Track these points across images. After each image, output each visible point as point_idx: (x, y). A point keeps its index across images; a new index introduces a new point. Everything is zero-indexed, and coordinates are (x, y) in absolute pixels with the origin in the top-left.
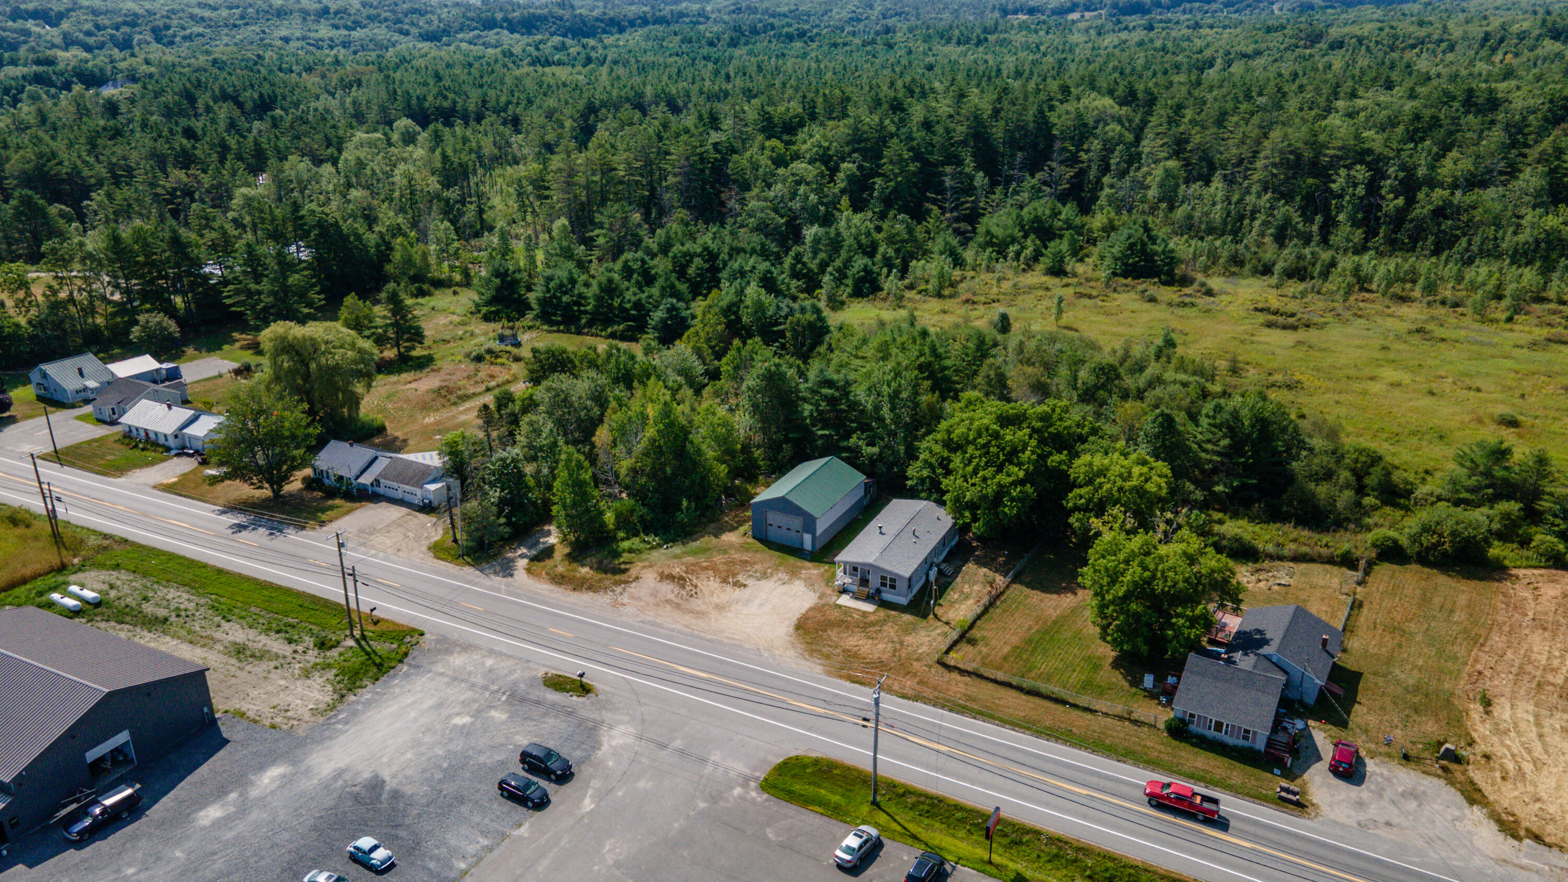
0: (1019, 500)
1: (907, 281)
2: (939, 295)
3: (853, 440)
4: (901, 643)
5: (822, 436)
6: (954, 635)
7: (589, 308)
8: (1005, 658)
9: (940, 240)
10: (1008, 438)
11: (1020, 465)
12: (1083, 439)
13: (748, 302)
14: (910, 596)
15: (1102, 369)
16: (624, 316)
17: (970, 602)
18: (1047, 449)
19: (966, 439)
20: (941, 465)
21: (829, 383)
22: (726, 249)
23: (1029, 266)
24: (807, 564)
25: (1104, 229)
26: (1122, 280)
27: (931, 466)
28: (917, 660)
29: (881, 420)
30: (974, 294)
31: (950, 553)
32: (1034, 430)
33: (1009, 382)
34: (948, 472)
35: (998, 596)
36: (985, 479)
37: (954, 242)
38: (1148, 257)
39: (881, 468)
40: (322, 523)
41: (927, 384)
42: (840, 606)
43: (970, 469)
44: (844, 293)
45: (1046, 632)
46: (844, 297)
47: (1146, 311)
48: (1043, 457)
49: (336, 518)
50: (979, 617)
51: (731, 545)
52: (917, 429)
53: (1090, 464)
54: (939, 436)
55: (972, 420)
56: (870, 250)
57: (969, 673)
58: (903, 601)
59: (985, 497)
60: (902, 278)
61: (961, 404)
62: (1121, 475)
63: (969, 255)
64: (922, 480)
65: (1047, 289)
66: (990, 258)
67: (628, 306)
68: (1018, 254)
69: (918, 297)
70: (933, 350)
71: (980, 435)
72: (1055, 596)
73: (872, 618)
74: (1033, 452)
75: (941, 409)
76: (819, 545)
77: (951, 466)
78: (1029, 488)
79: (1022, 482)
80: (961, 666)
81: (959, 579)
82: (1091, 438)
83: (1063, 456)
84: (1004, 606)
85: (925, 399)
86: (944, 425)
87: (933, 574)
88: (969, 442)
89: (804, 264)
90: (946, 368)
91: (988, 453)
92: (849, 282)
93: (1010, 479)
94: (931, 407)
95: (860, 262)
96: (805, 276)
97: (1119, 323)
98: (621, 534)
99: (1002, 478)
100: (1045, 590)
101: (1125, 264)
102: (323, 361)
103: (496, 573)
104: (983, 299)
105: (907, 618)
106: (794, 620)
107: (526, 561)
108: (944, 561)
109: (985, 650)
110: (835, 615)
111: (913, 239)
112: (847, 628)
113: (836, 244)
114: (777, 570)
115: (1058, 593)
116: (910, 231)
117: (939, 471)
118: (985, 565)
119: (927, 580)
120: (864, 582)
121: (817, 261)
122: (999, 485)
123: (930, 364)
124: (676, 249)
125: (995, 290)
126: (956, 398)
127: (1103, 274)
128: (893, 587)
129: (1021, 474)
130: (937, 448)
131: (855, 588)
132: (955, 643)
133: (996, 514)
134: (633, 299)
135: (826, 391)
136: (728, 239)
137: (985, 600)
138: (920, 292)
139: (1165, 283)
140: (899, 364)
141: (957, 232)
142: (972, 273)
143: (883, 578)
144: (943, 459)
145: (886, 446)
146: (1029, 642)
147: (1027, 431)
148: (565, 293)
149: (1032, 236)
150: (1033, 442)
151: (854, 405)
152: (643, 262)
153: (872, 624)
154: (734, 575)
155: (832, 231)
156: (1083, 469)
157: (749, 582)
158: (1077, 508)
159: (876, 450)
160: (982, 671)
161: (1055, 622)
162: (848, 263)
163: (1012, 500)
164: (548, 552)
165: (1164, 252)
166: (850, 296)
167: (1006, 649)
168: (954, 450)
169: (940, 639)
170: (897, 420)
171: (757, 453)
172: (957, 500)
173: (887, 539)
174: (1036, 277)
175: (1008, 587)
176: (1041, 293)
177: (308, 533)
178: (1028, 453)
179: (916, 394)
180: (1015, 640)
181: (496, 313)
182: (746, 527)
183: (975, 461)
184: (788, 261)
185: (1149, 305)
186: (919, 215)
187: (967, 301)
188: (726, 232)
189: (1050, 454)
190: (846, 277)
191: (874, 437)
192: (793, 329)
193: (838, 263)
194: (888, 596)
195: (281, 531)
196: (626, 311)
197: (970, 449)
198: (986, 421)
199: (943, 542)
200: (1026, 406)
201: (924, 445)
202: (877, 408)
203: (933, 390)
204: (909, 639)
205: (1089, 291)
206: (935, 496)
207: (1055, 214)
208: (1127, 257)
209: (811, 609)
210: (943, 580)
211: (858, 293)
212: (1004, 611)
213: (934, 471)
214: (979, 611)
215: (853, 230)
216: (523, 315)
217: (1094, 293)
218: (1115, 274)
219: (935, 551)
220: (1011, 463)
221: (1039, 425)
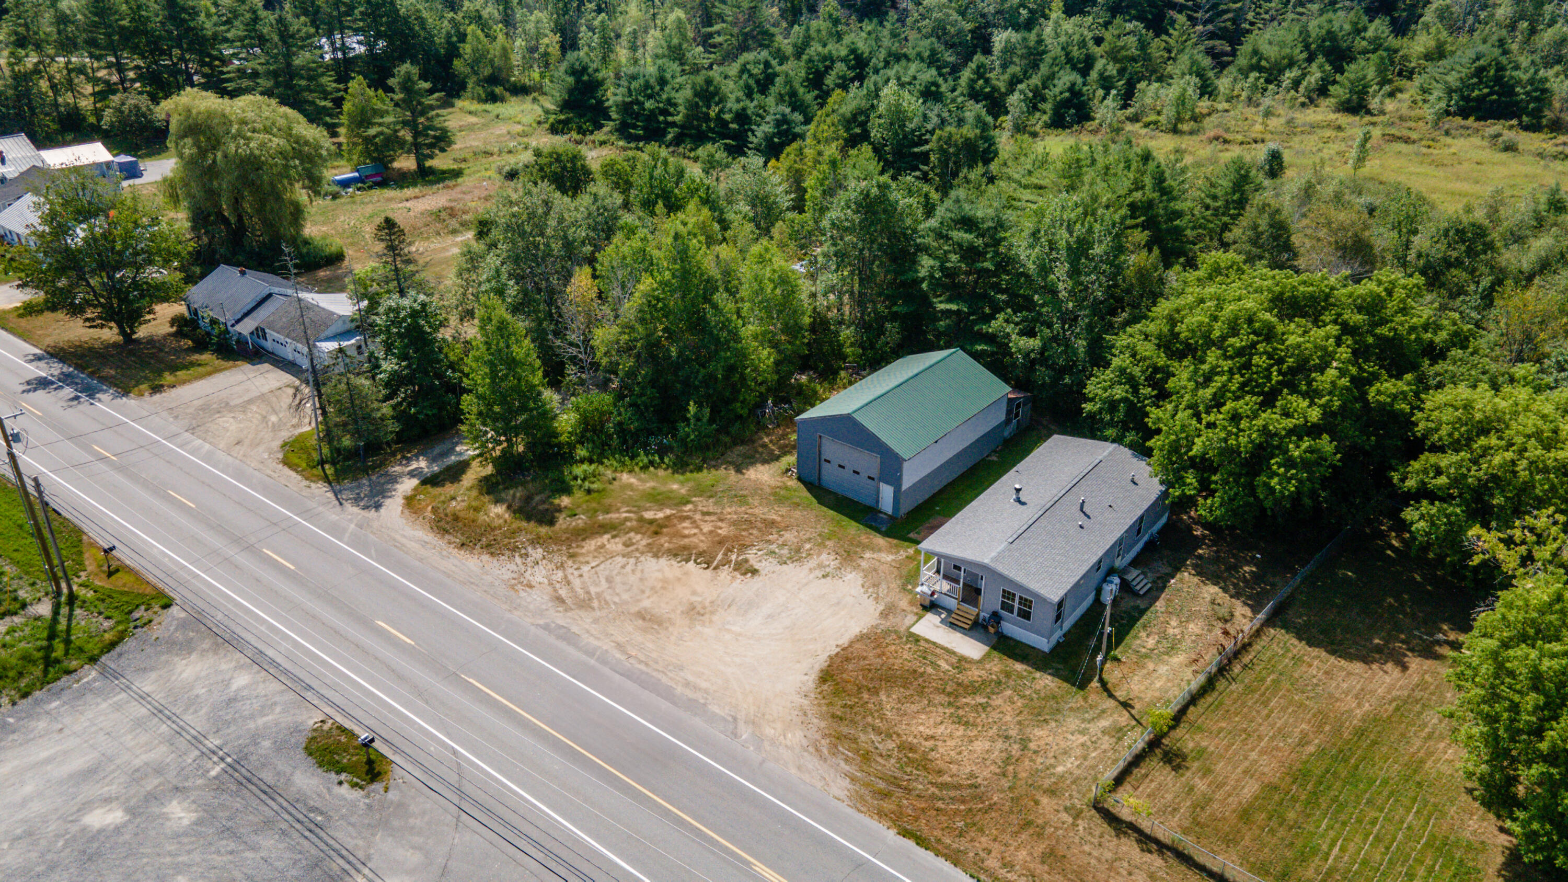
0: (1305, 465)
1: (1130, 111)
2: (1175, 131)
3: (997, 324)
4: (1024, 743)
5: (947, 313)
6: (1137, 740)
7: (678, 118)
8: (1245, 815)
9: (1184, 61)
10: (1292, 340)
11: (1312, 395)
12: (1436, 354)
13: (882, 108)
14: (1057, 635)
15: (1461, 232)
16: (721, 130)
17: (1179, 659)
18: (1370, 367)
19: (1207, 336)
20: (1151, 381)
21: (968, 223)
22: (882, 54)
23: (1312, 101)
24: (880, 541)
25: (1428, 57)
26: (1459, 120)
27: (1132, 382)
28: (1052, 792)
29: (1052, 291)
30: (1227, 130)
31: (1150, 546)
32: (1347, 329)
33: (1296, 240)
34: (1163, 395)
35: (1237, 654)
36: (1235, 418)
37: (1207, 62)
38: (1505, 88)
39: (1042, 375)
40: (157, 389)
41: (1140, 236)
42: (917, 639)
43: (1207, 393)
44: (1039, 120)
45: (1342, 756)
46: (1038, 128)
47: (1504, 164)
48: (1361, 383)
49: (184, 382)
50: (1193, 700)
51: (757, 489)
52: (1113, 313)
53: (1468, 406)
54: (1152, 328)
55: (1220, 302)
56: (1085, 66)
57: (1162, 847)
58: (1044, 644)
59: (1232, 452)
60: (1125, 106)
61: (1201, 273)
62: (1538, 435)
63: (1223, 84)
64: (1112, 405)
65: (1339, 128)
66: (1254, 87)
67: (727, 117)
68: (1296, 84)
69: (1144, 131)
70: (1159, 180)
71: (1234, 330)
72: (1357, 667)
73: (975, 674)
74: (1343, 373)
75: (1161, 281)
76: (906, 506)
77: (1171, 384)
78: (1326, 444)
79: (1313, 431)
80: (1145, 825)
81: (1160, 605)
82: (1456, 353)
83: (1404, 384)
84: (1249, 677)
85: (1136, 260)
86: (1163, 307)
87: (1110, 590)
88: (1210, 342)
89: (987, 81)
90: (1179, 214)
91: (1247, 366)
92: (1048, 106)
93: (1289, 423)
94: (1142, 274)
95: (1067, 78)
96: (987, 97)
97: (1458, 178)
98: (581, 452)
99: (1272, 419)
100: (1336, 648)
101: (1466, 99)
102: (232, 148)
103: (356, 500)
104: (1240, 138)
105: (1046, 682)
106: (821, 661)
107: (415, 482)
108: (1134, 563)
109: (1201, 786)
110: (905, 656)
111: (1147, 58)
112: (921, 692)
113: (1035, 57)
114: (822, 545)
115: (1366, 660)
116: (1143, 45)
117: (1146, 391)
118: (1215, 579)
119: (1098, 603)
120: (972, 593)
121: (1006, 77)
122: (1264, 430)
123: (1150, 204)
124: (815, 49)
125: (1258, 127)
126: (1191, 264)
127: (1428, 112)
128: (1026, 615)
129: (1315, 415)
130: (1147, 349)
131: (952, 603)
132: (1137, 760)
133: (1252, 489)
134: (736, 107)
135: (959, 235)
136: (886, 42)
137: (1211, 659)
138: (1147, 125)
139: (1526, 128)
140: (1095, 198)
141: (1210, 52)
142: (1226, 106)
143: (1007, 595)
144: (1156, 369)
145: (1055, 339)
146: (1300, 776)
147: (1333, 329)
148: (650, 97)
149: (1321, 59)
150: (1344, 353)
151: (1006, 263)
152: (767, 64)
153: (973, 689)
154: (744, 547)
155: (1032, 37)
156: (1448, 415)
157: (766, 565)
158: (1424, 493)
159: (1034, 343)
160: (1190, 845)
161: (1360, 733)
162: (1048, 80)
163: (1290, 463)
164: (455, 472)
165: (1531, 81)
166: (1047, 126)
167: (1250, 789)
168: (1181, 356)
169: (1106, 742)
170: (1080, 293)
171: (846, 333)
172: (1175, 448)
173: (1026, 515)
174: (1323, 112)
175: (1258, 633)
176: (1328, 133)
177: (130, 402)
178: (1331, 373)
179: (1119, 249)
180: (1270, 768)
181: (566, 122)
182: (790, 459)
183: (1219, 381)
184: (966, 74)
185: (1504, 156)
186: (1158, 26)
187: (1217, 138)
188: (886, 32)
189: (1375, 377)
190: (1044, 100)
191: (1035, 320)
192: (942, 151)
193: (1035, 80)
194: (1012, 628)
195: (91, 396)
196: (725, 124)
197: (1212, 356)
198: (1250, 304)
199: (1138, 527)
200: (1332, 280)
201: (1122, 340)
202: (1045, 270)
203: (1149, 247)
204: (1040, 735)
205: (1405, 133)
206: (1130, 437)
207: (1358, 30)
208: (1473, 87)
209: (861, 638)
210: (1129, 603)
211: (1058, 123)
212: (1250, 690)
213: (1136, 391)
214: (1197, 682)
215: (1063, 39)
216: (599, 127)
217: (1414, 136)
218: (1448, 113)
219: (1120, 546)
220: (1294, 390)
221: (1358, 318)
